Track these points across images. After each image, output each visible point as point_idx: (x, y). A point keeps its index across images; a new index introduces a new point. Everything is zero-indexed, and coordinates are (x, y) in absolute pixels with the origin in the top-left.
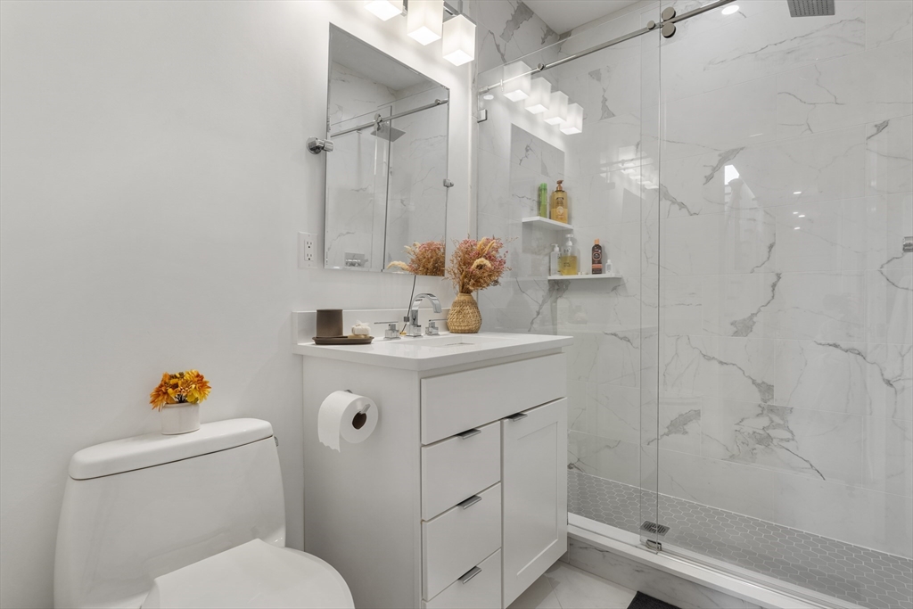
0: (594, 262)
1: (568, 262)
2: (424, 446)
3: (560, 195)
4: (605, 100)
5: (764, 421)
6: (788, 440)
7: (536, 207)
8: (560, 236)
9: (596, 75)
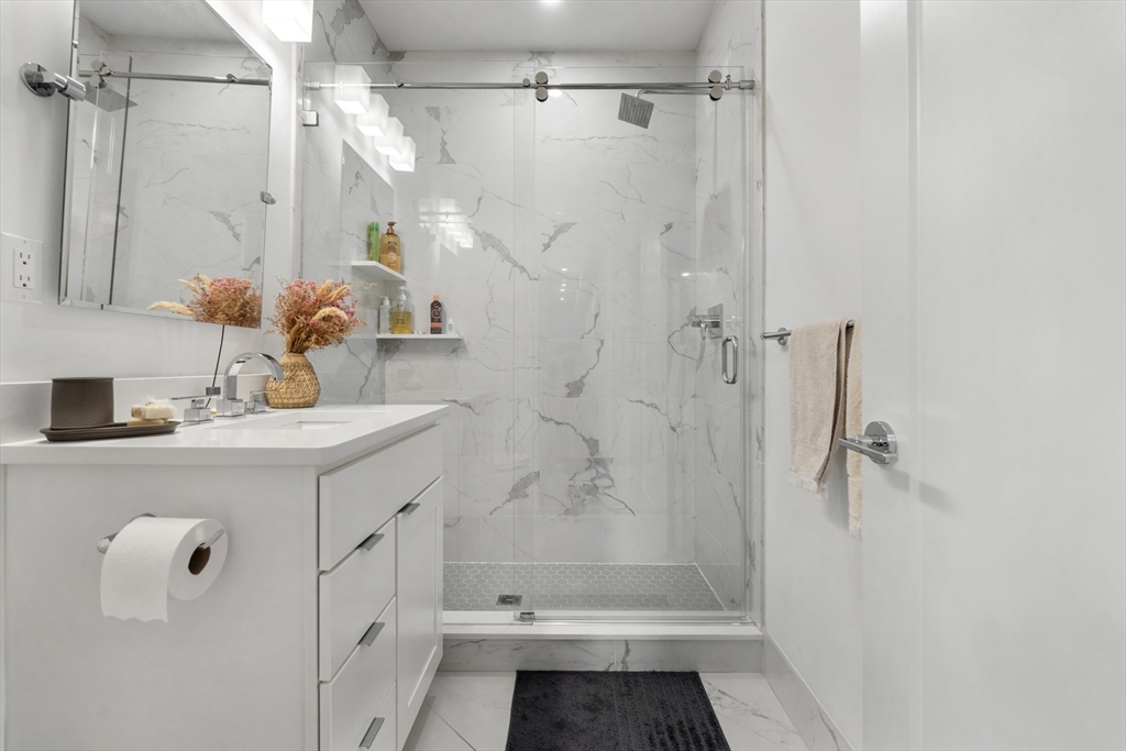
0: (433, 320)
1: (401, 319)
2: (323, 572)
3: (391, 239)
4: (444, 144)
5: (593, 473)
6: (609, 487)
7: (365, 249)
8: (392, 287)
9: (434, 112)
